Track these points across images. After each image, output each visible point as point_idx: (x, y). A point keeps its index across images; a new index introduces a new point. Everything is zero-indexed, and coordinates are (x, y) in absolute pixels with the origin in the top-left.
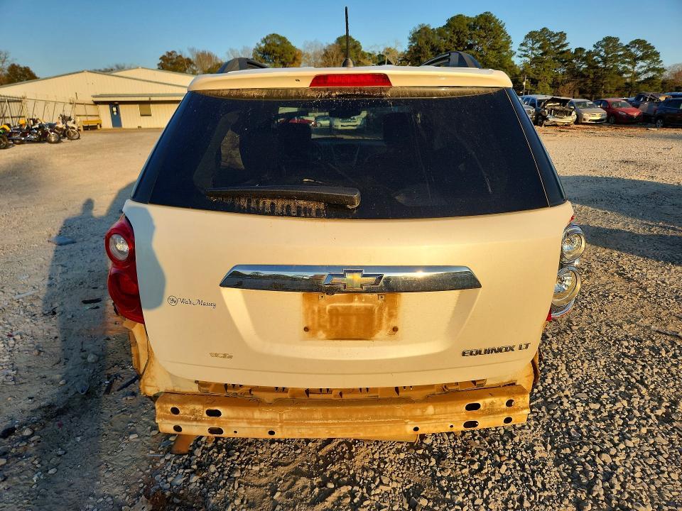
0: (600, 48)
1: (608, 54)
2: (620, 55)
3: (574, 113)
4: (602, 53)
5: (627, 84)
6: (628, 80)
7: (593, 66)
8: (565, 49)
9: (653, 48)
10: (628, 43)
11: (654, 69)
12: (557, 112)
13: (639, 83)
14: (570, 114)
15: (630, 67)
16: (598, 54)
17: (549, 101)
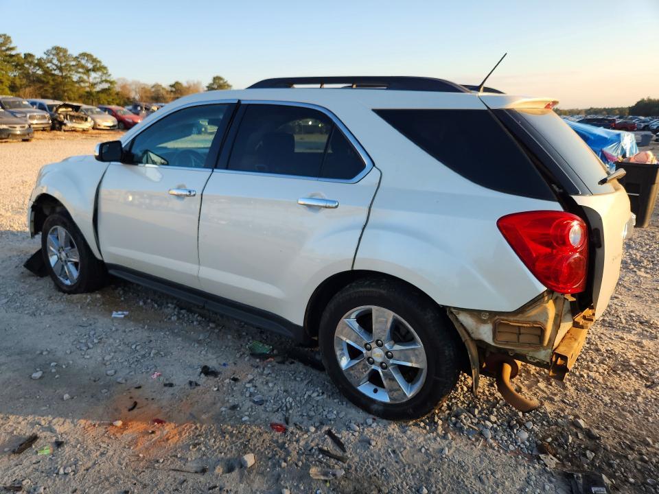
0: (51, 56)
1: (61, 63)
2: (73, 65)
3: (89, 119)
4: (55, 61)
5: (87, 92)
6: (88, 89)
7: (47, 72)
8: (13, 53)
9: (99, 62)
10: (77, 55)
11: (106, 81)
12: (72, 117)
13: (98, 92)
14: (86, 120)
15: (85, 77)
16: (51, 62)
17: (60, 106)
